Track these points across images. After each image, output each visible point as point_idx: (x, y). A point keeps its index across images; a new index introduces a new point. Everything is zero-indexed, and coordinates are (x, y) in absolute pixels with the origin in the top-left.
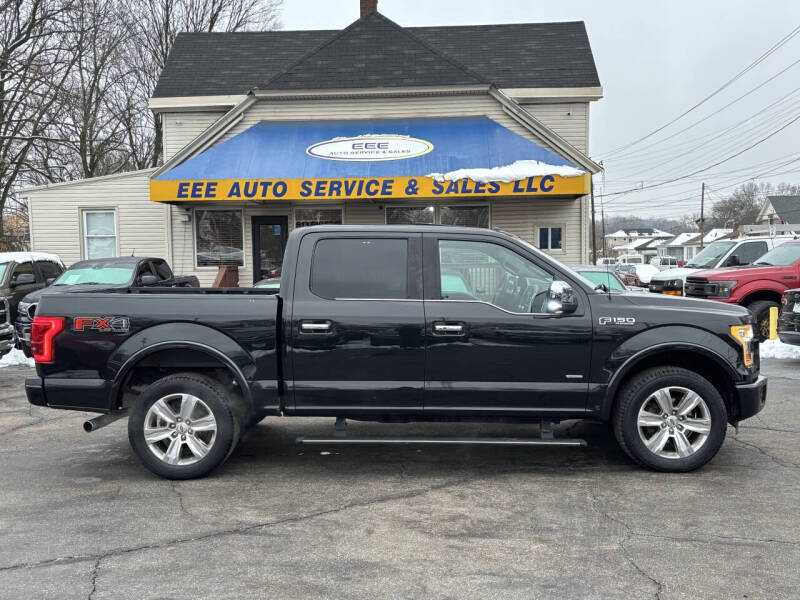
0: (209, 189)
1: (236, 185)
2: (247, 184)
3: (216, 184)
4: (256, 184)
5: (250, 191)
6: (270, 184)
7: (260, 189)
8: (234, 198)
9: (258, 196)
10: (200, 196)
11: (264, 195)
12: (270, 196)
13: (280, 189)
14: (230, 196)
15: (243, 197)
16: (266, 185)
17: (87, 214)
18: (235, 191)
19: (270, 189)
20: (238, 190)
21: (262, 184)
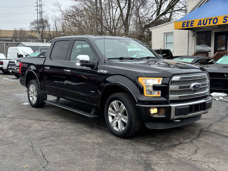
0: (192, 23)
1: (200, 21)
2: (204, 20)
3: (194, 21)
4: (207, 20)
5: (205, 23)
6: (212, 19)
7: (208, 21)
8: (199, 26)
9: (207, 25)
10: (189, 26)
11: (209, 24)
12: (212, 24)
13: (215, 21)
14: (198, 25)
15: (202, 25)
16: (210, 20)
17: (166, 35)
18: (200, 23)
19: (212, 21)
20: (201, 23)
21: (209, 19)
